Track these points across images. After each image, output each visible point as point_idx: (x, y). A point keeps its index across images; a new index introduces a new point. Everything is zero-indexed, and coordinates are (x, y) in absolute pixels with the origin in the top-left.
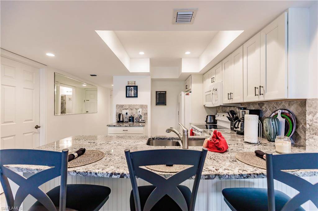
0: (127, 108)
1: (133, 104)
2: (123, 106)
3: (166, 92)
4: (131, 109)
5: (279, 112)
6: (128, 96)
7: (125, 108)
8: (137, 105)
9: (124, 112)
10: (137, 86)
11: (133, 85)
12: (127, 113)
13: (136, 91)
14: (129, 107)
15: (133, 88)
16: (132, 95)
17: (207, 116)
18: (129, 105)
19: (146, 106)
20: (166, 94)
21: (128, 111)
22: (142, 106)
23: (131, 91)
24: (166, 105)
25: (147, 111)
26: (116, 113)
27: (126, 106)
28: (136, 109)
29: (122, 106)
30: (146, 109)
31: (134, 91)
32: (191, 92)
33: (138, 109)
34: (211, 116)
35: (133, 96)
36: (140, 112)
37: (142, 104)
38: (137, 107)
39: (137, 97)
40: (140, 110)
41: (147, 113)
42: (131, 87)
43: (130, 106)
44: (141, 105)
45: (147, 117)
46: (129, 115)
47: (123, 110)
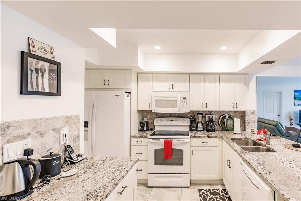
0: (26, 130)
2: (8, 127)
4: (41, 134)
7: (16, 133)
8: (57, 118)
11: (48, 56)
12: (28, 152)
13: (55, 78)
14: (35, 128)
15: (46, 65)
16: (43, 87)
18: (35, 121)
21: (29, 143)
22: (69, 120)
23: (40, 74)
27: (20, 124)
28: (54, 130)
29: (4, 128)
30: (77, 127)
31: (49, 75)
33: (61, 128)
35: (47, 90)
38: (58, 125)
42: (41, 63)
43: (35, 123)
44: (67, 117)
47: (8, 142)
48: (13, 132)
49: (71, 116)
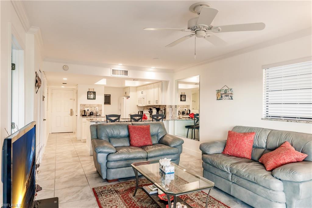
1: (92, 104)
3: (110, 95)
4: (91, 107)
5: (163, 108)
6: (89, 98)
7: (87, 106)
8: (95, 104)
9: (86, 109)
10: (95, 92)
11: (93, 91)
12: (88, 110)
13: (94, 95)
14: (90, 106)
15: (92, 93)
16: (91, 98)
17: (139, 112)
18: (90, 104)
19: (101, 105)
20: (110, 96)
21: (88, 108)
22: (98, 105)
23: (91, 95)
24: (110, 104)
25: (102, 108)
26: (80, 110)
27: (87, 105)
28: (94, 107)
29: (85, 105)
32: (129, 97)
33: (96, 107)
34: (140, 111)
36: (97, 109)
37: (98, 104)
39: (95, 99)
40: (97, 108)
41: (101, 110)
42: (91, 93)
43: (90, 105)
45: (102, 113)
46: (90, 111)
48: (86, 106)
49: (99, 105)
